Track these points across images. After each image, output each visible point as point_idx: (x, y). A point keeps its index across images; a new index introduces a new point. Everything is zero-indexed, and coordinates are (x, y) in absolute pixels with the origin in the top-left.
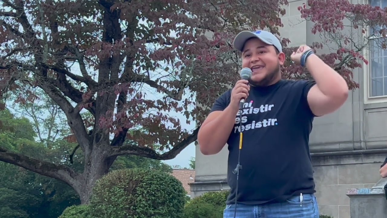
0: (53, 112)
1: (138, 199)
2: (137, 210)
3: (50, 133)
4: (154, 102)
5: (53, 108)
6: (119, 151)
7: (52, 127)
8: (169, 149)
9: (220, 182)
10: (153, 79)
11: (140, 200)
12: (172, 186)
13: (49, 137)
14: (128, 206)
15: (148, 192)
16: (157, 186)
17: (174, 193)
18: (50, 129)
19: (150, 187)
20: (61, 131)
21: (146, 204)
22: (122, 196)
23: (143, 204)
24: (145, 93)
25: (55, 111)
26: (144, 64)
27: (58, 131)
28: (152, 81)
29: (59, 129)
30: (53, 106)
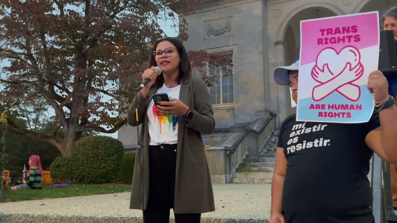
0: (38, 115)
1: (100, 152)
2: (99, 158)
3: (36, 126)
4: (104, 103)
5: (37, 113)
6: (84, 129)
7: (37, 122)
8: (112, 128)
9: (131, 149)
10: (105, 90)
11: (101, 152)
12: (118, 145)
13: (36, 128)
14: (94, 156)
15: (105, 148)
16: (110, 145)
17: (119, 149)
18: (36, 124)
19: (106, 145)
20: (42, 125)
21: (104, 155)
22: (90, 150)
23: (102, 154)
24: (103, 96)
25: (39, 115)
26: (98, 83)
27: (40, 125)
28: (105, 91)
29: (41, 124)
30: (38, 112)
